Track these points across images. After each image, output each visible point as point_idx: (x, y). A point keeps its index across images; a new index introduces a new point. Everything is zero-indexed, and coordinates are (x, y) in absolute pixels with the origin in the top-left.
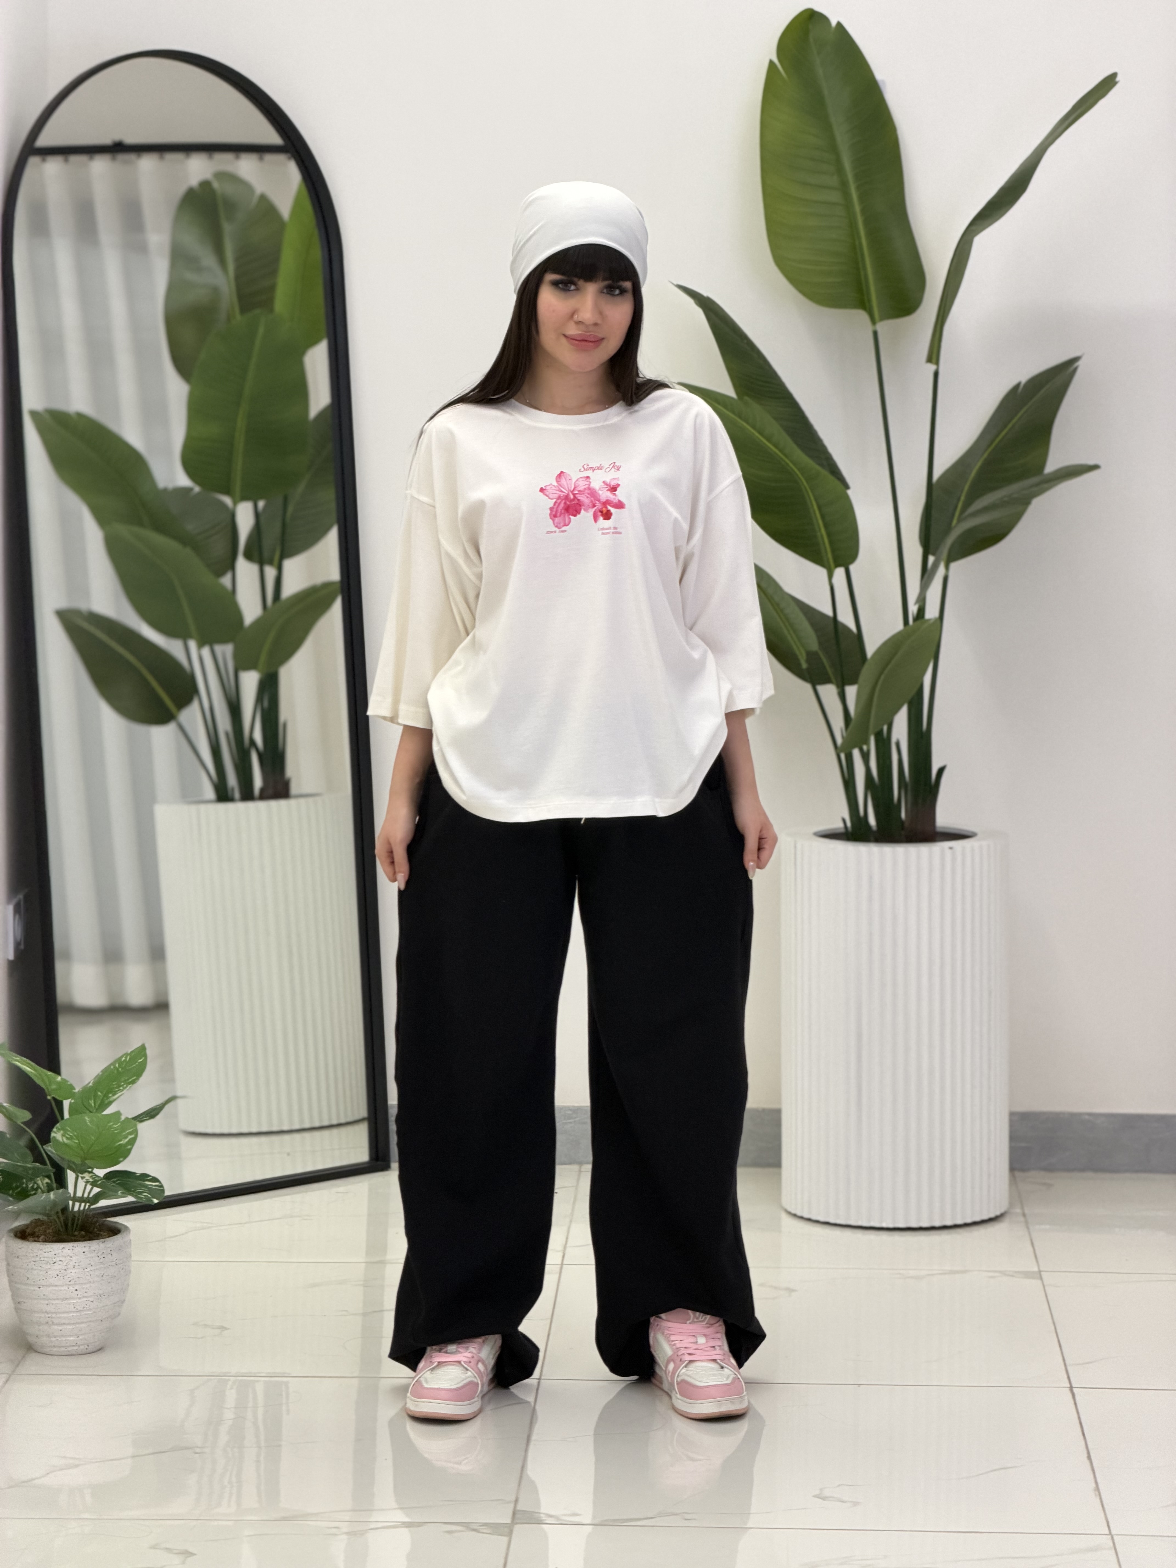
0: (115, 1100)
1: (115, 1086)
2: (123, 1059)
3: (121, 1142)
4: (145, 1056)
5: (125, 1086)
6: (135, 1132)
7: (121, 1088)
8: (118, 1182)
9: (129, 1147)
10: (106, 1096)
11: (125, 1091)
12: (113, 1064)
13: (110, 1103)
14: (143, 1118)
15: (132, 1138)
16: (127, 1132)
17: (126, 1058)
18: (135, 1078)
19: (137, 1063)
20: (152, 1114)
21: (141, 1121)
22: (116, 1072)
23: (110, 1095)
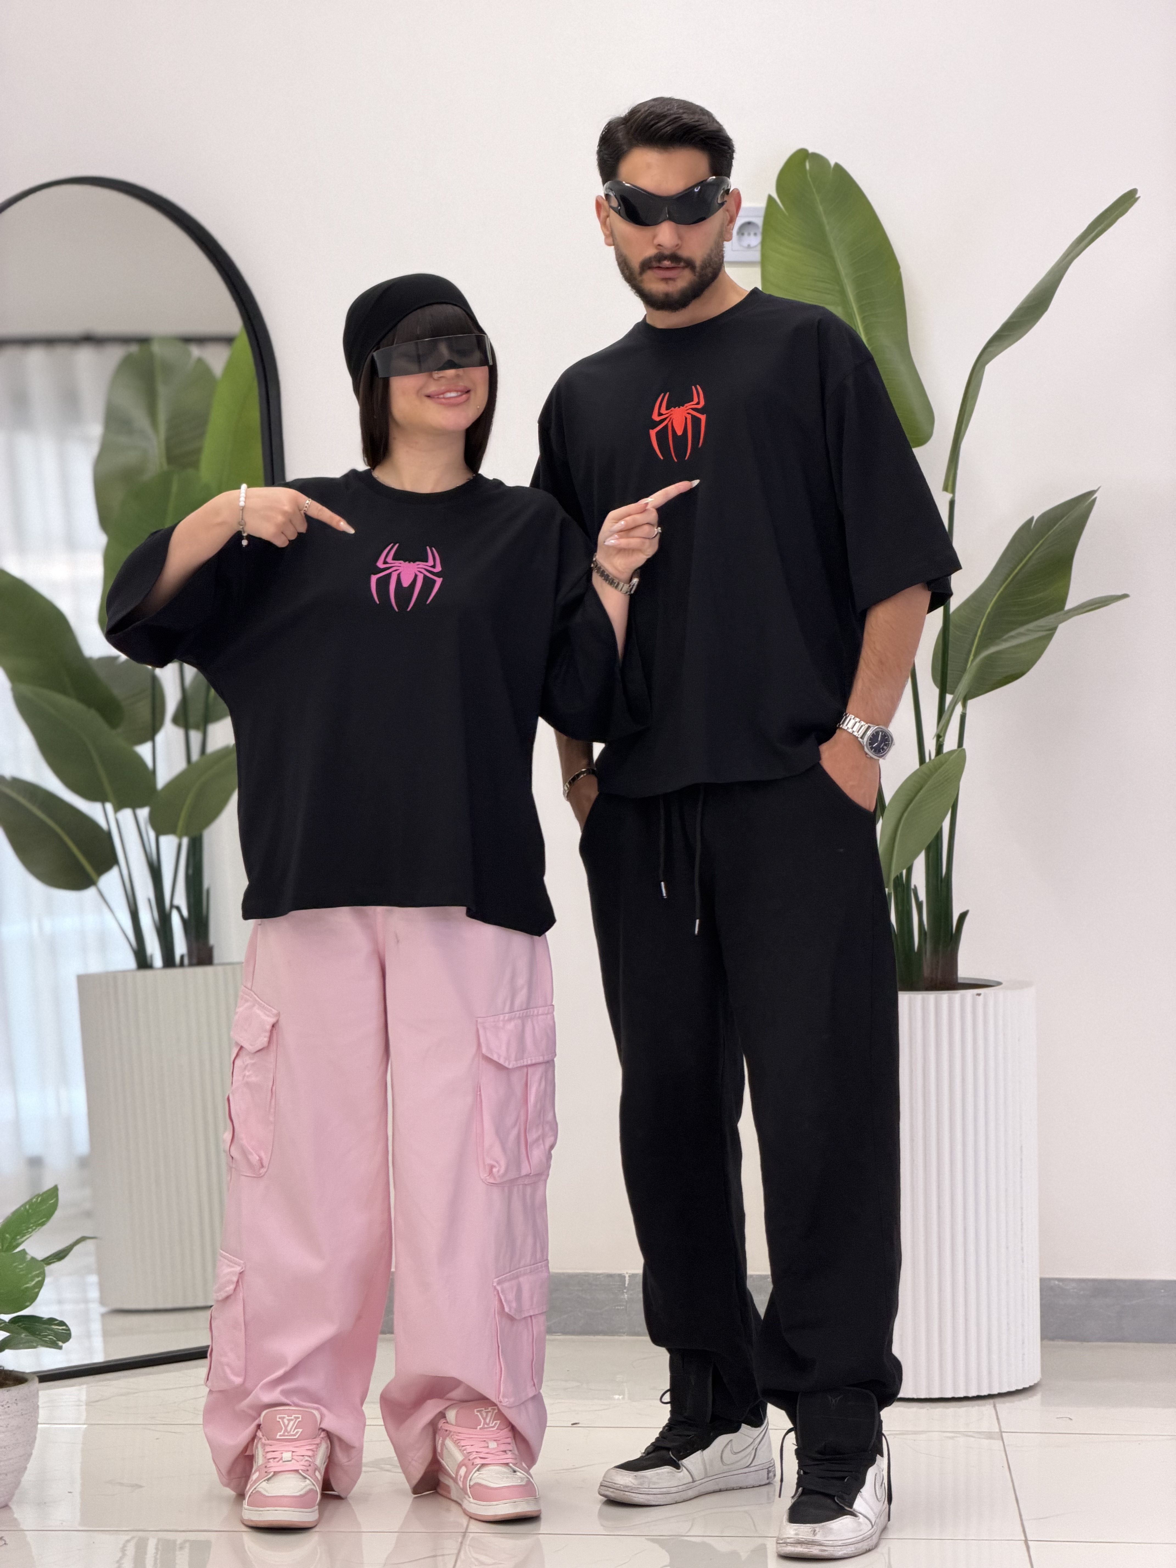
0: (23, 1242)
1: (24, 1228)
2: (34, 1200)
3: (28, 1285)
4: (57, 1196)
5: (34, 1228)
6: (43, 1275)
7: (30, 1230)
8: (24, 1326)
9: (37, 1290)
10: (14, 1238)
11: (34, 1232)
12: (24, 1205)
13: (18, 1245)
14: (51, 1260)
15: (39, 1281)
16: (34, 1273)
17: (37, 1199)
18: (44, 1220)
19: (48, 1205)
20: (60, 1256)
21: (49, 1264)
22: (26, 1213)
23: (18, 1237)
